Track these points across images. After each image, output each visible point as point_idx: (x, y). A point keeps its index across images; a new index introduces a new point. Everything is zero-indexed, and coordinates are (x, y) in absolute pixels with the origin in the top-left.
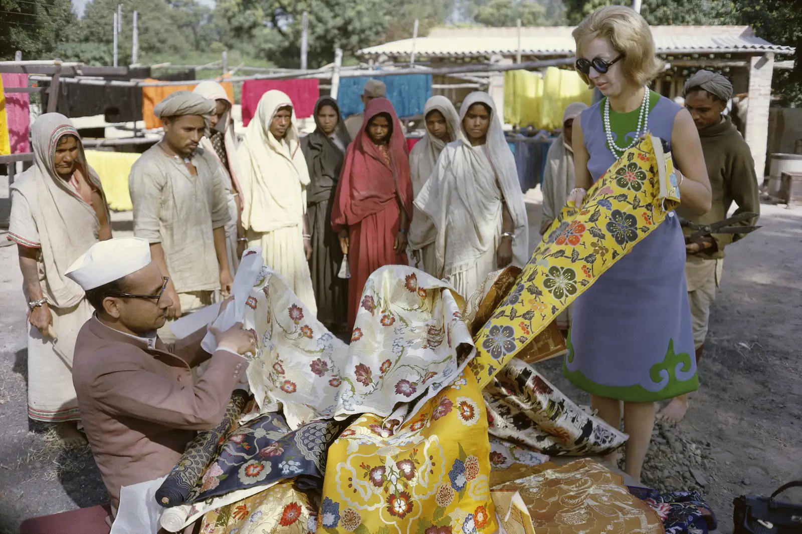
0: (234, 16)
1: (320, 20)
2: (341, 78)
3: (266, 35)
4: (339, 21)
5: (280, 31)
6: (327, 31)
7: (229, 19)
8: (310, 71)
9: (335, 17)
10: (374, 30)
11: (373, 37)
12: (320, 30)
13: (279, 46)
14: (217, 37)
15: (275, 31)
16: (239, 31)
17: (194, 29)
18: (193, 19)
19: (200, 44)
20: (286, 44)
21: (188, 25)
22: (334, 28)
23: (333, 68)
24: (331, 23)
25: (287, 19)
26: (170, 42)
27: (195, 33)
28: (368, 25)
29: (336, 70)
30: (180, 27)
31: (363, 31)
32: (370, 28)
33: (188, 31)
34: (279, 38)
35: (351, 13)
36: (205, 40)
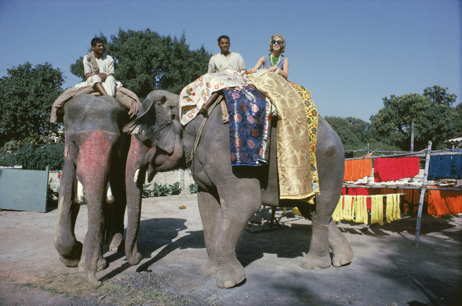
0: (380, 126)
1: (424, 126)
2: (431, 157)
3: (396, 134)
4: (435, 126)
5: (403, 132)
6: (428, 131)
7: (377, 128)
8: (415, 153)
9: (433, 124)
10: (457, 129)
11: (456, 133)
12: (424, 131)
13: (403, 139)
14: (372, 136)
15: (400, 132)
16: (382, 133)
17: (361, 133)
18: (361, 129)
19: (364, 140)
20: (406, 138)
21: (359, 131)
22: (432, 129)
23: (427, 151)
24: (431, 127)
25: (406, 127)
26: (350, 138)
27: (362, 135)
28: (453, 127)
29: (429, 152)
30: (354, 132)
31: (450, 130)
32: (454, 129)
33: (359, 134)
34: (403, 135)
35: (442, 122)
36: (367, 137)
